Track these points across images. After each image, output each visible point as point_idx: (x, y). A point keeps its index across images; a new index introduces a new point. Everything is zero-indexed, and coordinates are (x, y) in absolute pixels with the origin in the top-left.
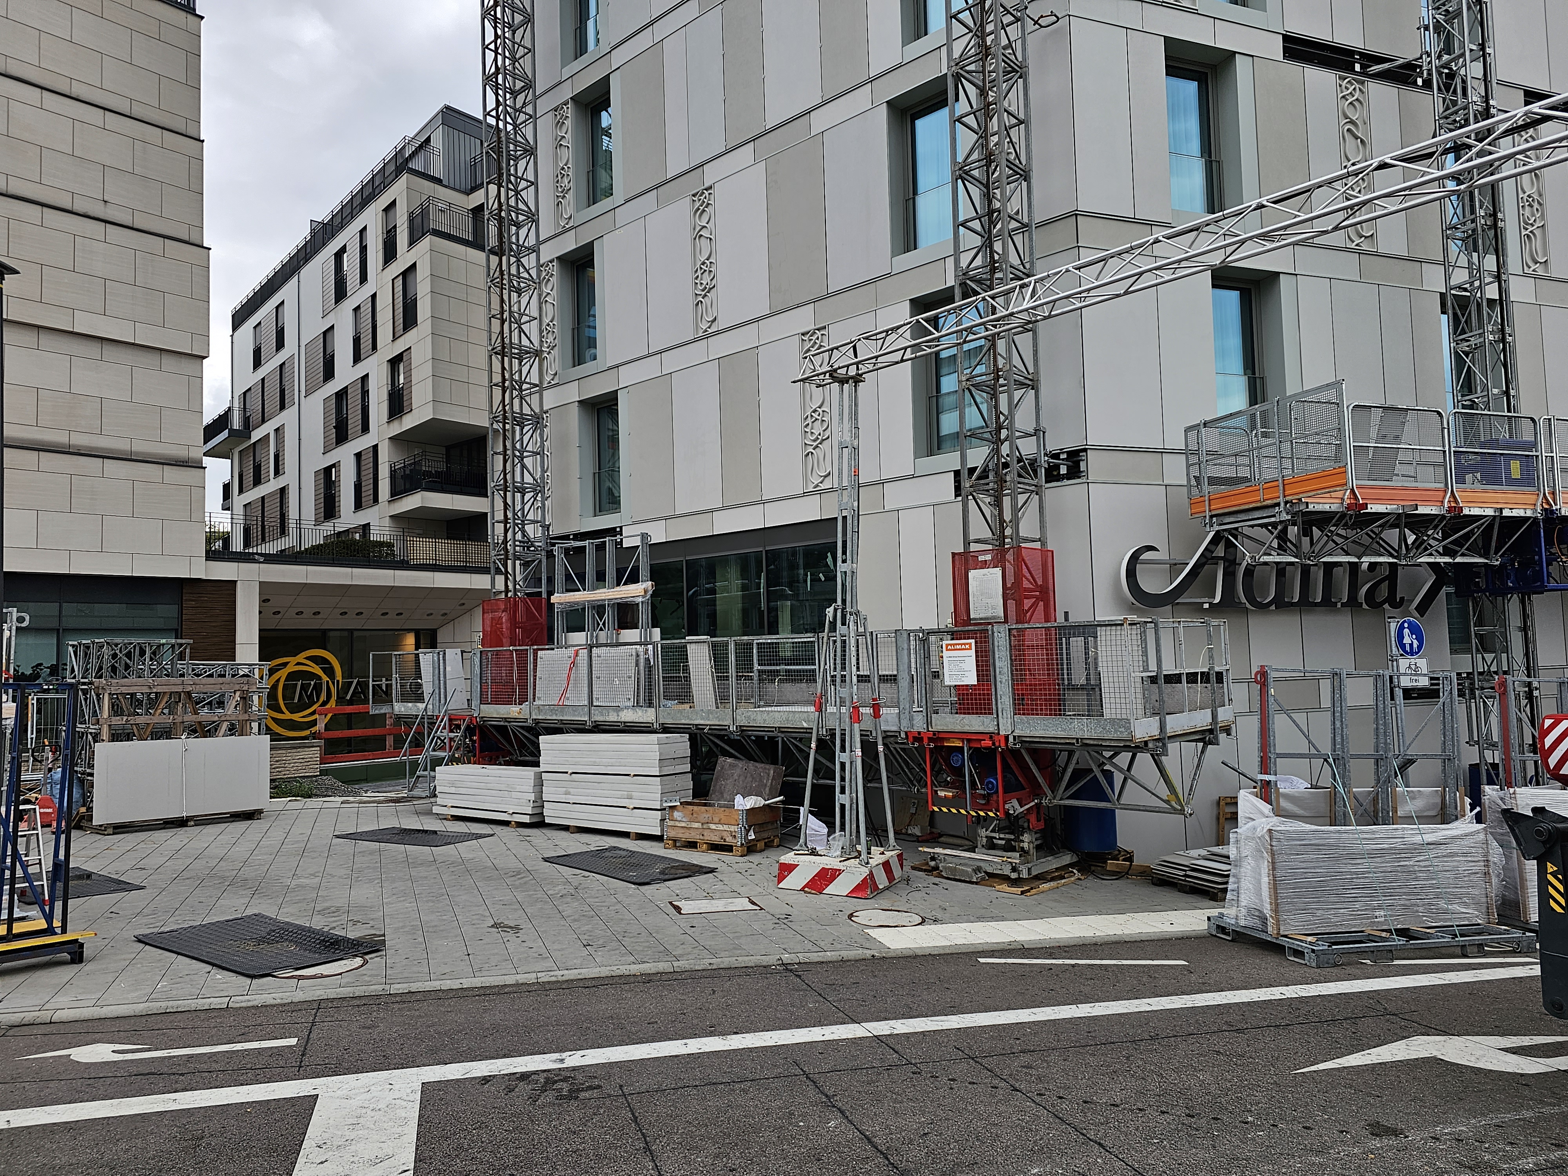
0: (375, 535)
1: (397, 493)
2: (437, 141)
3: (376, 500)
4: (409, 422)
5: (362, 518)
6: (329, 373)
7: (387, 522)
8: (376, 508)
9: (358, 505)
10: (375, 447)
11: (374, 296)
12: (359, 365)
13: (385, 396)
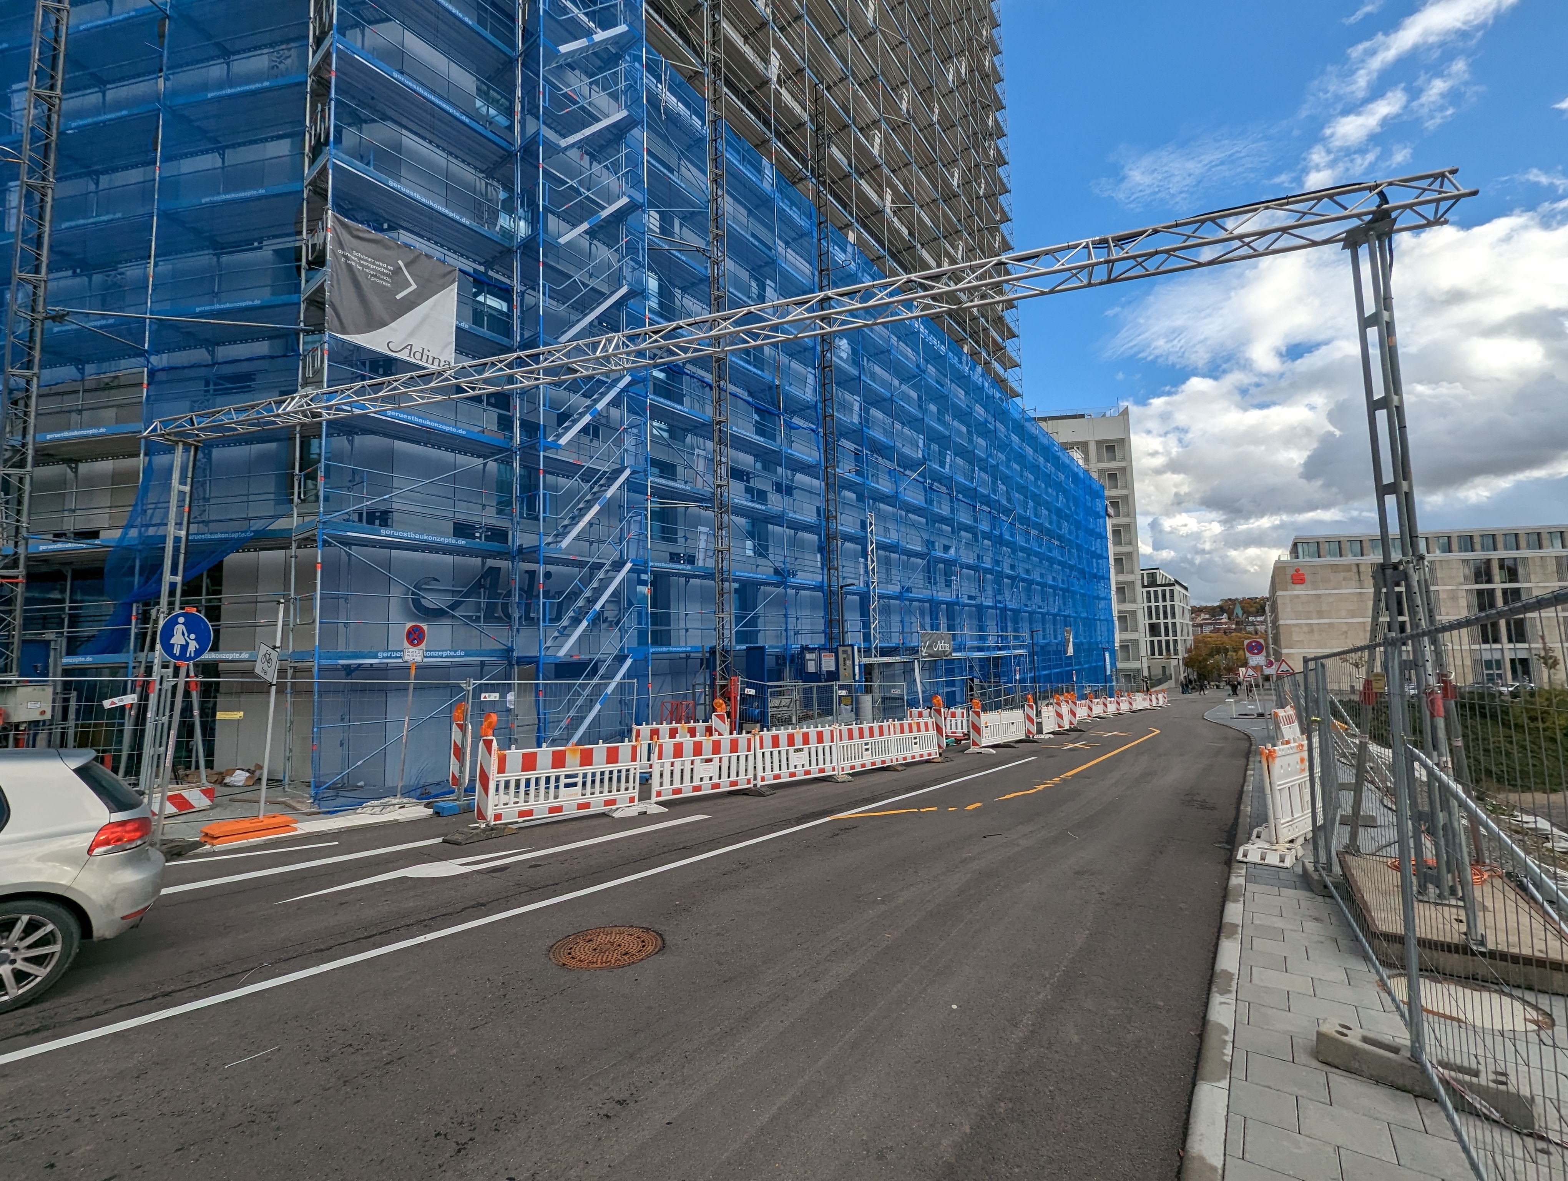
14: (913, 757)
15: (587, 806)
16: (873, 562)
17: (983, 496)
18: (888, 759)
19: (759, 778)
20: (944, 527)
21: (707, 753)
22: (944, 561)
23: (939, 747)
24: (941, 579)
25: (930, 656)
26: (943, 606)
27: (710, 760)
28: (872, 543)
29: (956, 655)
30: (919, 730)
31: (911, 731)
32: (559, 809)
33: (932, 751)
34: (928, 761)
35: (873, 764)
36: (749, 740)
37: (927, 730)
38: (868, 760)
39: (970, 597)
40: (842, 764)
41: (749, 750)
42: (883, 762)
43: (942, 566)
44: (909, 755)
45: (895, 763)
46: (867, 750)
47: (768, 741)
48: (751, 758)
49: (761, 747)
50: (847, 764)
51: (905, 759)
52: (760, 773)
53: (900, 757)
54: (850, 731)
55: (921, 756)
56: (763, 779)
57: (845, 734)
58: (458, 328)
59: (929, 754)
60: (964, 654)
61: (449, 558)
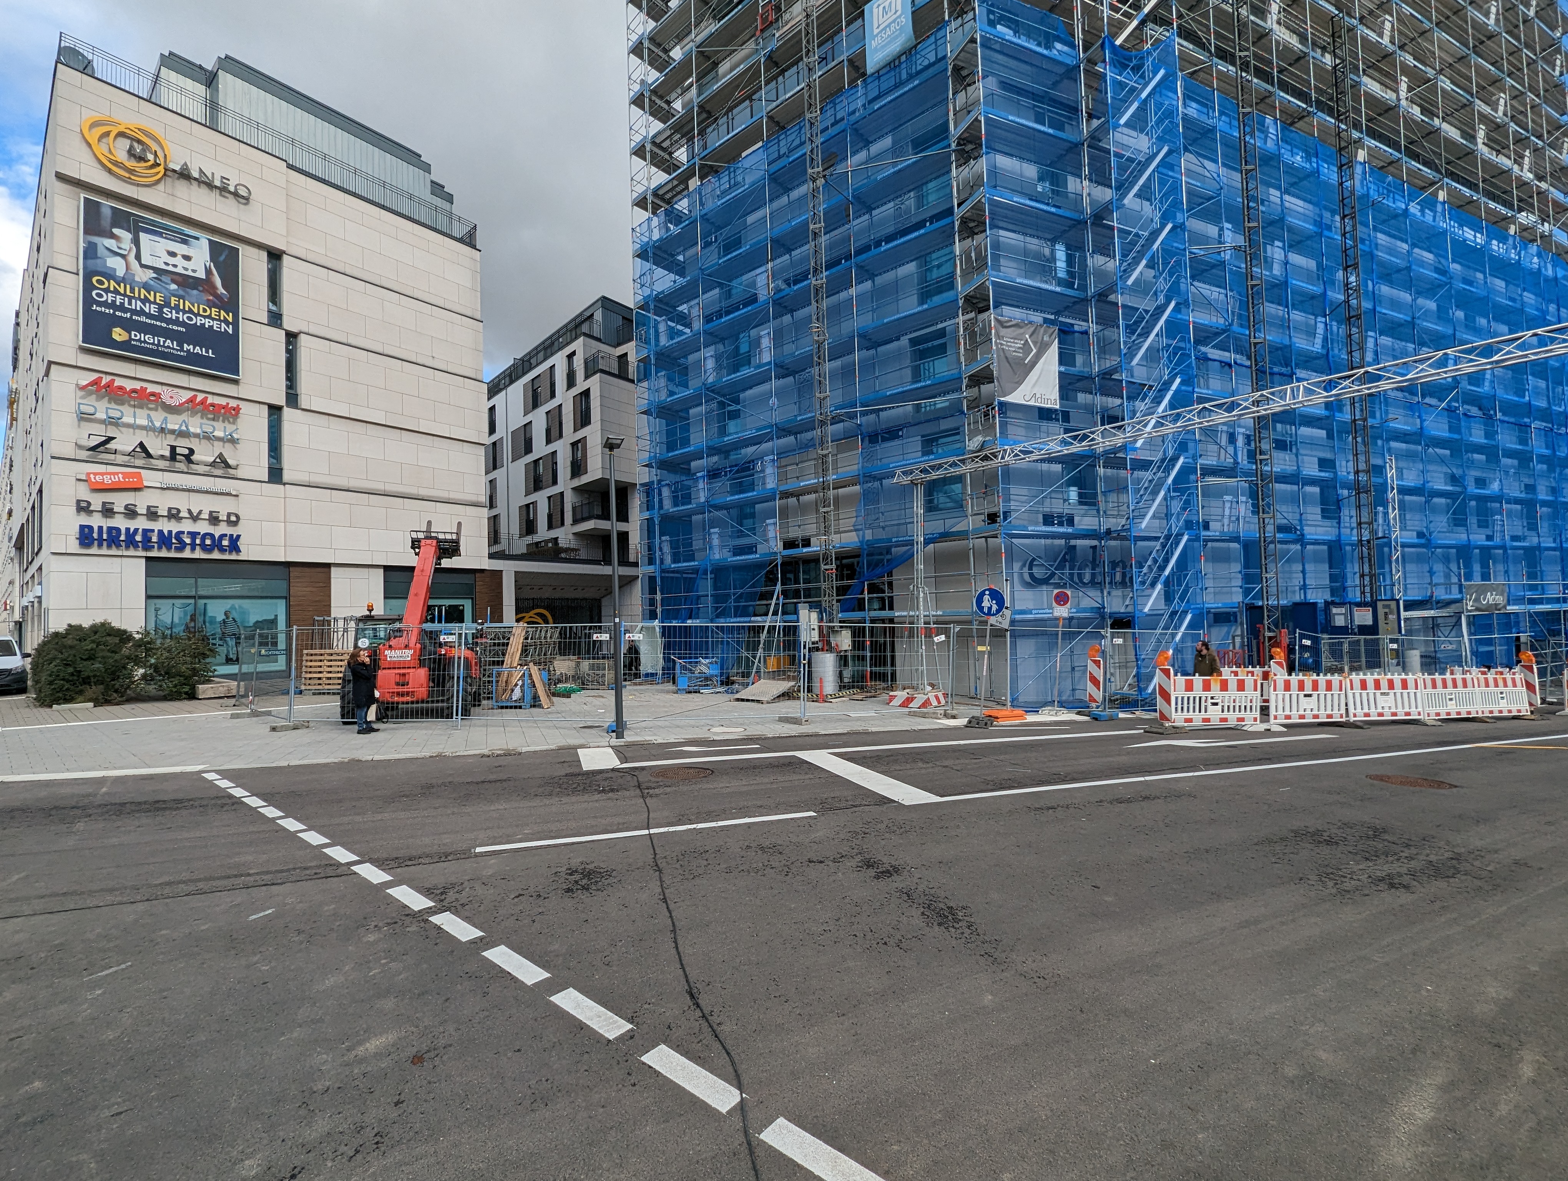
0: (562, 543)
1: (576, 521)
2: (598, 316)
3: (563, 524)
4: (585, 479)
5: (553, 534)
6: (528, 449)
7: (571, 537)
8: (562, 529)
9: (550, 527)
10: (562, 494)
11: (560, 406)
12: (550, 446)
13: (569, 464)
14: (1501, 712)
15: (1225, 720)
16: (1394, 509)
17: (1539, 409)
18: (1473, 711)
19: (1351, 715)
20: (1476, 456)
21: (1308, 690)
22: (1480, 499)
23: (1531, 704)
24: (1473, 520)
25: (1477, 609)
26: (1477, 551)
27: (1310, 696)
28: (1393, 489)
29: (1511, 608)
30: (1506, 685)
31: (1496, 685)
32: (1208, 720)
33: (1525, 709)
34: (1515, 718)
35: (1459, 713)
36: (1341, 682)
37: (1515, 685)
38: (1453, 709)
39: (1514, 538)
40: (1427, 710)
41: (1341, 690)
42: (1469, 713)
43: (1473, 503)
44: (1496, 709)
45: (1480, 715)
46: (1451, 699)
47: (1356, 684)
48: (1343, 697)
49: (1352, 689)
50: (1433, 711)
51: (1491, 712)
52: (1352, 711)
53: (1487, 710)
54: (1434, 681)
55: (1510, 711)
56: (1355, 716)
57: (1429, 683)
58: (1060, 372)
59: (1519, 711)
60: (1523, 607)
61: (1043, 541)
